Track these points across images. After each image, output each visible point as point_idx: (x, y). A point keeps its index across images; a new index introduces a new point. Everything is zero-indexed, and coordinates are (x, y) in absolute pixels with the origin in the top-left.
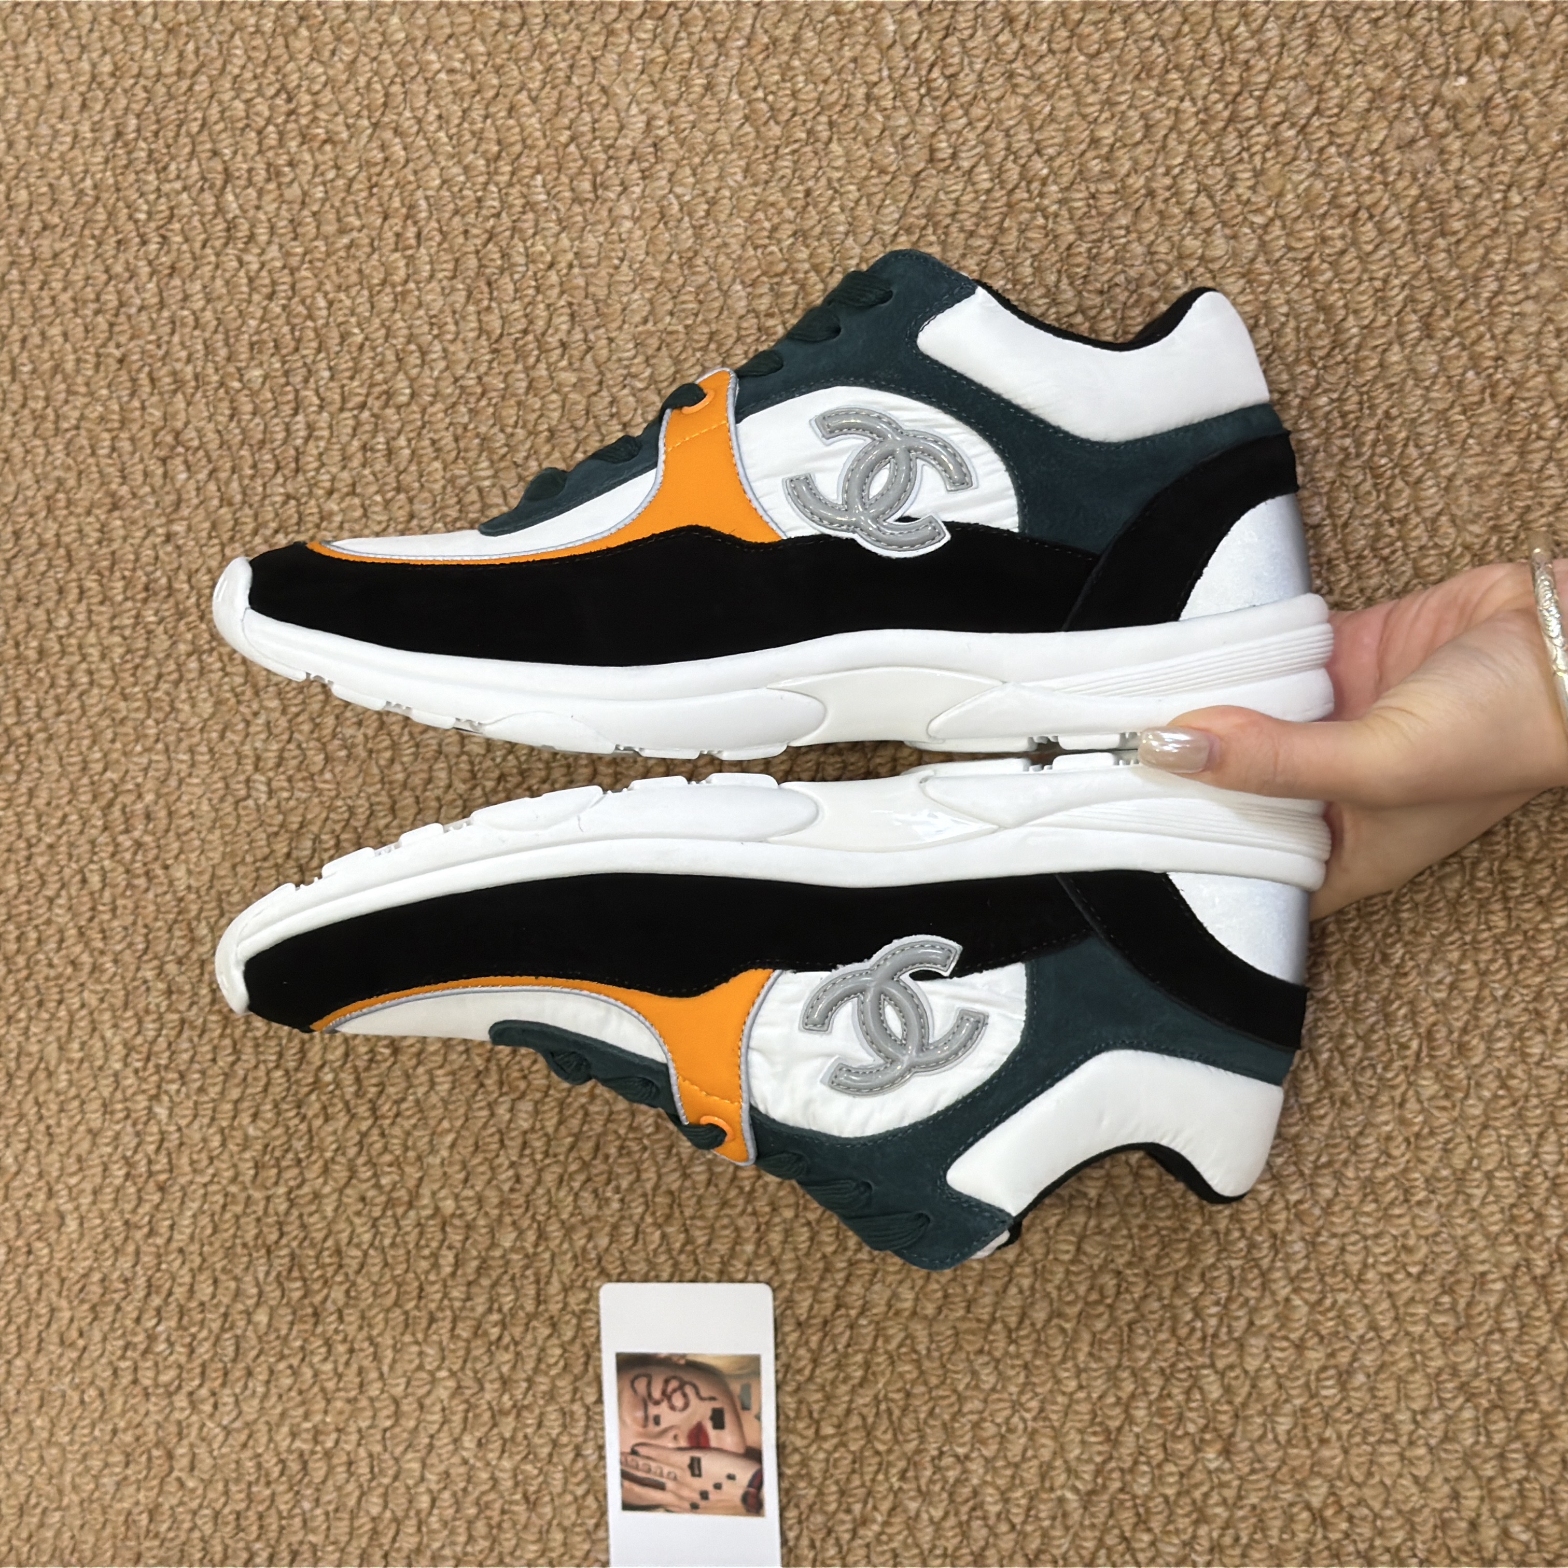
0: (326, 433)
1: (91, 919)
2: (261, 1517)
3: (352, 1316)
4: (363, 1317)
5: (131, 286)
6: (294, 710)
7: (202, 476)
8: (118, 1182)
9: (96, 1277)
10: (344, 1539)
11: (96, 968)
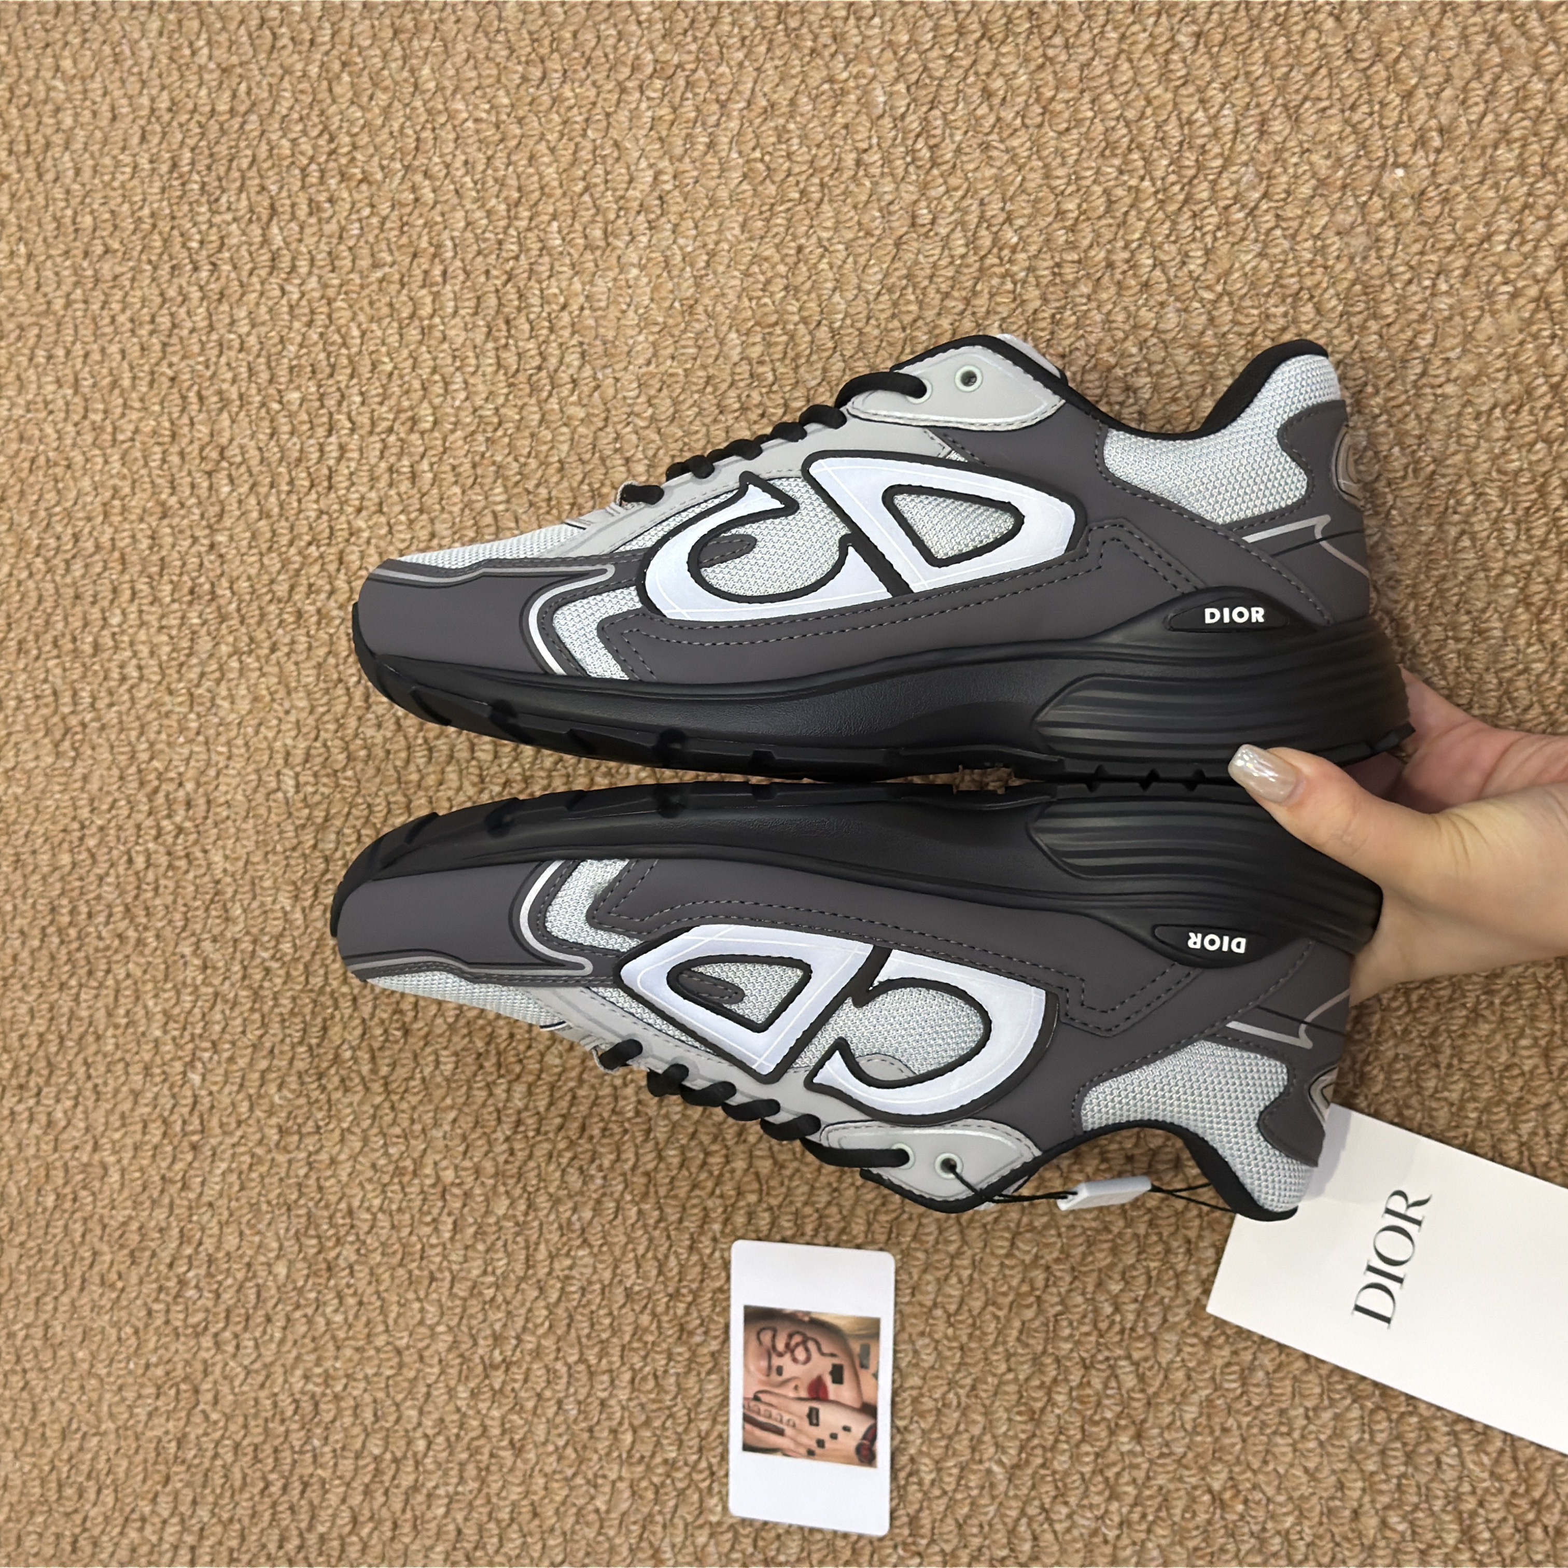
0: (356, 455)
1: (136, 897)
2: (276, 1450)
3: (362, 1272)
4: (372, 1274)
5: (183, 310)
6: (322, 710)
7: (244, 489)
8: (155, 1140)
9: (134, 1226)
10: (348, 1476)
11: (140, 942)
